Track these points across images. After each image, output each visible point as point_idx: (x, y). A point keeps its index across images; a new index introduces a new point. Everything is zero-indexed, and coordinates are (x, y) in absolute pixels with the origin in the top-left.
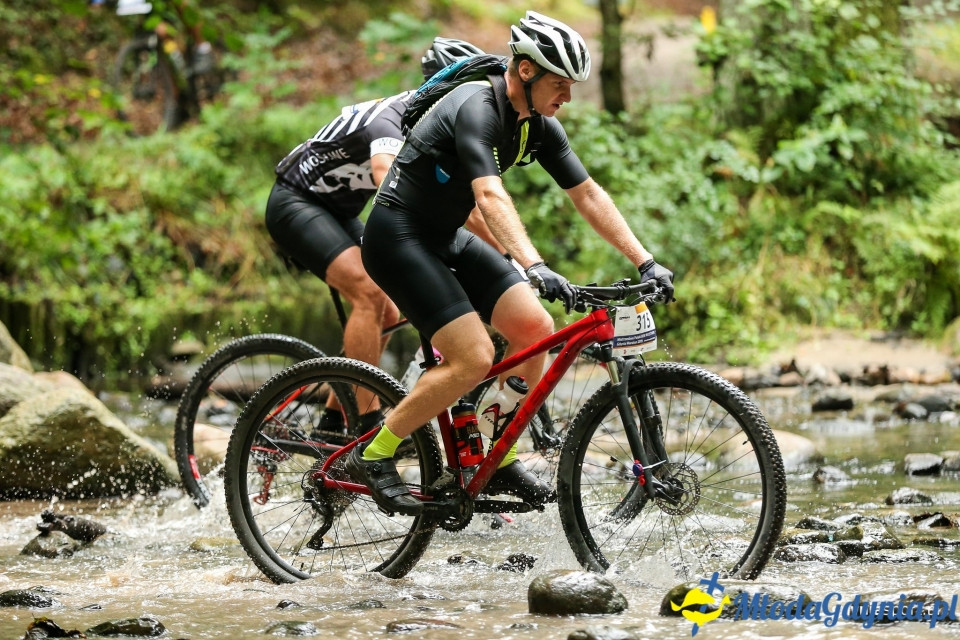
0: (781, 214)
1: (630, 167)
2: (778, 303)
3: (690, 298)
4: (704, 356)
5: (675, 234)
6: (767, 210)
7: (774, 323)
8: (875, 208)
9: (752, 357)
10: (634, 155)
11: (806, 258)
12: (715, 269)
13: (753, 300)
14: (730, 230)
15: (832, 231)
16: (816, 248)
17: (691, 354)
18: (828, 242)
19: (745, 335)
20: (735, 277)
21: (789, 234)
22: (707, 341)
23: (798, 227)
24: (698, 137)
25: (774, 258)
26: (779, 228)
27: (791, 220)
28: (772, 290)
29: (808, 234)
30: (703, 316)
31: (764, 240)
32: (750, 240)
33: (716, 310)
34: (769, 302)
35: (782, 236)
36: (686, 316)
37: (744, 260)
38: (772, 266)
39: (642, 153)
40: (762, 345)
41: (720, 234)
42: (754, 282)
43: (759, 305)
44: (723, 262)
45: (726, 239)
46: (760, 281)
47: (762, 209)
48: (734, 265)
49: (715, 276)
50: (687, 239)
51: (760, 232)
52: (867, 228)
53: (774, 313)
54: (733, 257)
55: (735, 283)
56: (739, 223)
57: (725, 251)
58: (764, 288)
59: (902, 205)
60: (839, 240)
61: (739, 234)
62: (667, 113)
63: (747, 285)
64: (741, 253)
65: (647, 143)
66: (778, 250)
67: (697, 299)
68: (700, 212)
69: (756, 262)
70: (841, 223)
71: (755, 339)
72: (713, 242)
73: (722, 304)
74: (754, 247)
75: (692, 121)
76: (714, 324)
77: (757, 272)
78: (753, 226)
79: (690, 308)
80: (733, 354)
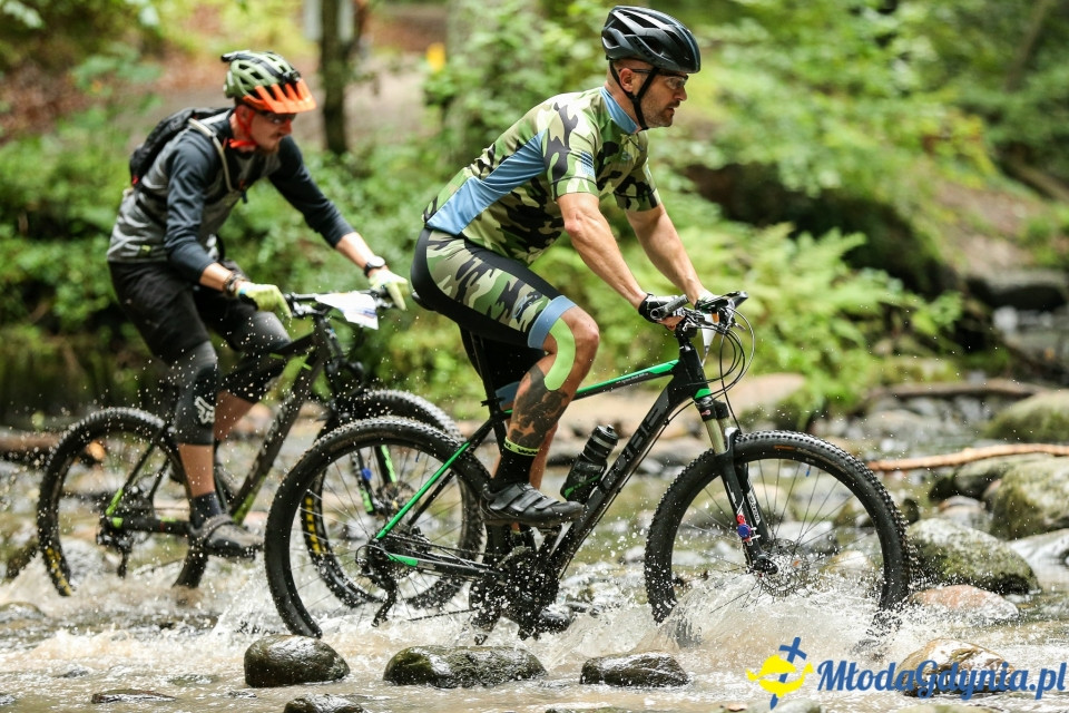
1: (355, 210)
10: (357, 198)
24: (424, 179)
30: (430, 367)
33: (444, 362)
36: (412, 368)
39: (367, 197)
49: (443, 326)
62: (393, 156)
65: (372, 186)
67: (425, 351)
73: (451, 355)
75: (419, 163)
76: (441, 377)
79: (417, 360)
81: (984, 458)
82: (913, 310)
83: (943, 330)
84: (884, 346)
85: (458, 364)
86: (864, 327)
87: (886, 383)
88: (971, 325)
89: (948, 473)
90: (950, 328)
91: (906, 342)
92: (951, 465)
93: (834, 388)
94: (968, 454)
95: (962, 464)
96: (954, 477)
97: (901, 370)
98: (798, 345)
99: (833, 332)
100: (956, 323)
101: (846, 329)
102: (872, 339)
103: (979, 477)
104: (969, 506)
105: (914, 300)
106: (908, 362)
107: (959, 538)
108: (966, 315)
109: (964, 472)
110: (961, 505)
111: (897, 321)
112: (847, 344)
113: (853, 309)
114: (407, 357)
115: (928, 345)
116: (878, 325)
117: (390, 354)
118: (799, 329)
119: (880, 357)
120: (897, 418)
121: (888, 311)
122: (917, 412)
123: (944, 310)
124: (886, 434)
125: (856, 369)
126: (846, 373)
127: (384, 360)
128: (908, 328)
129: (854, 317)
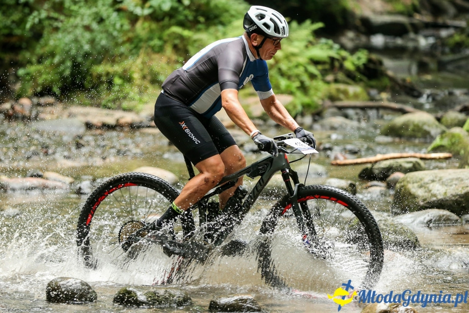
0: (151, 31)
2: (149, 78)
3: (104, 73)
4: (109, 104)
5: (97, 40)
6: (144, 29)
7: (146, 88)
8: (199, 30)
9: (135, 106)
11: (164, 55)
12: (117, 59)
13: (136, 76)
14: (125, 38)
15: (177, 42)
16: (169, 50)
17: (103, 102)
18: (175, 47)
19: (132, 94)
20: (127, 63)
21: (156, 42)
22: (112, 96)
23: (160, 38)
25: (148, 54)
26: (150, 39)
27: (157, 34)
28: (146, 71)
29: (165, 42)
30: (110, 83)
31: (142, 44)
32: (136, 44)
33: (117, 81)
34: (144, 77)
35: (152, 43)
36: (102, 83)
37: (133, 54)
38: (146, 59)
40: (140, 100)
41: (120, 40)
42: (137, 66)
43: (139, 79)
44: (121, 55)
45: (124, 43)
46: (140, 66)
47: (142, 29)
48: (127, 57)
49: (117, 62)
50: (104, 42)
51: (141, 40)
52: (195, 41)
53: (146, 83)
54: (126, 52)
55: (127, 67)
56: (130, 35)
57: (123, 49)
58: (142, 70)
59: (212, 29)
60: (181, 46)
61: (130, 40)
63: (134, 68)
64: (131, 50)
66: (149, 50)
67: (108, 74)
68: (111, 29)
69: (138, 56)
70: (182, 38)
71: (137, 97)
72: (117, 45)
73: (120, 77)
74: (137, 47)
76: (116, 88)
77: (139, 61)
78: (137, 37)
79: (104, 79)
80: (125, 104)
81: (387, 159)
82: (344, 59)
83: (358, 68)
84: (330, 77)
85: (124, 82)
86: (320, 67)
87: (332, 98)
88: (371, 66)
89: (369, 166)
90: (362, 67)
91: (341, 76)
92: (370, 162)
93: (306, 100)
94: (379, 157)
95: (376, 162)
96: (371, 168)
97: (338, 90)
98: (289, 78)
99: (306, 71)
100: (364, 65)
101: (312, 69)
102: (324, 73)
103: (384, 169)
104: (380, 186)
105: (344, 53)
106: (342, 87)
107: (383, 222)
108: (370, 61)
109: (376, 166)
110: (376, 186)
111: (337, 64)
112: (312, 76)
113: (316, 59)
114: (99, 76)
115: (351, 77)
116: (327, 67)
117: (91, 75)
118: (290, 69)
119: (328, 83)
120: (338, 120)
121: (332, 59)
122: (346, 116)
123: (359, 58)
124: (333, 128)
125: (317, 89)
126: (312, 92)
127: (88, 78)
128: (341, 67)
129: (315, 62)
